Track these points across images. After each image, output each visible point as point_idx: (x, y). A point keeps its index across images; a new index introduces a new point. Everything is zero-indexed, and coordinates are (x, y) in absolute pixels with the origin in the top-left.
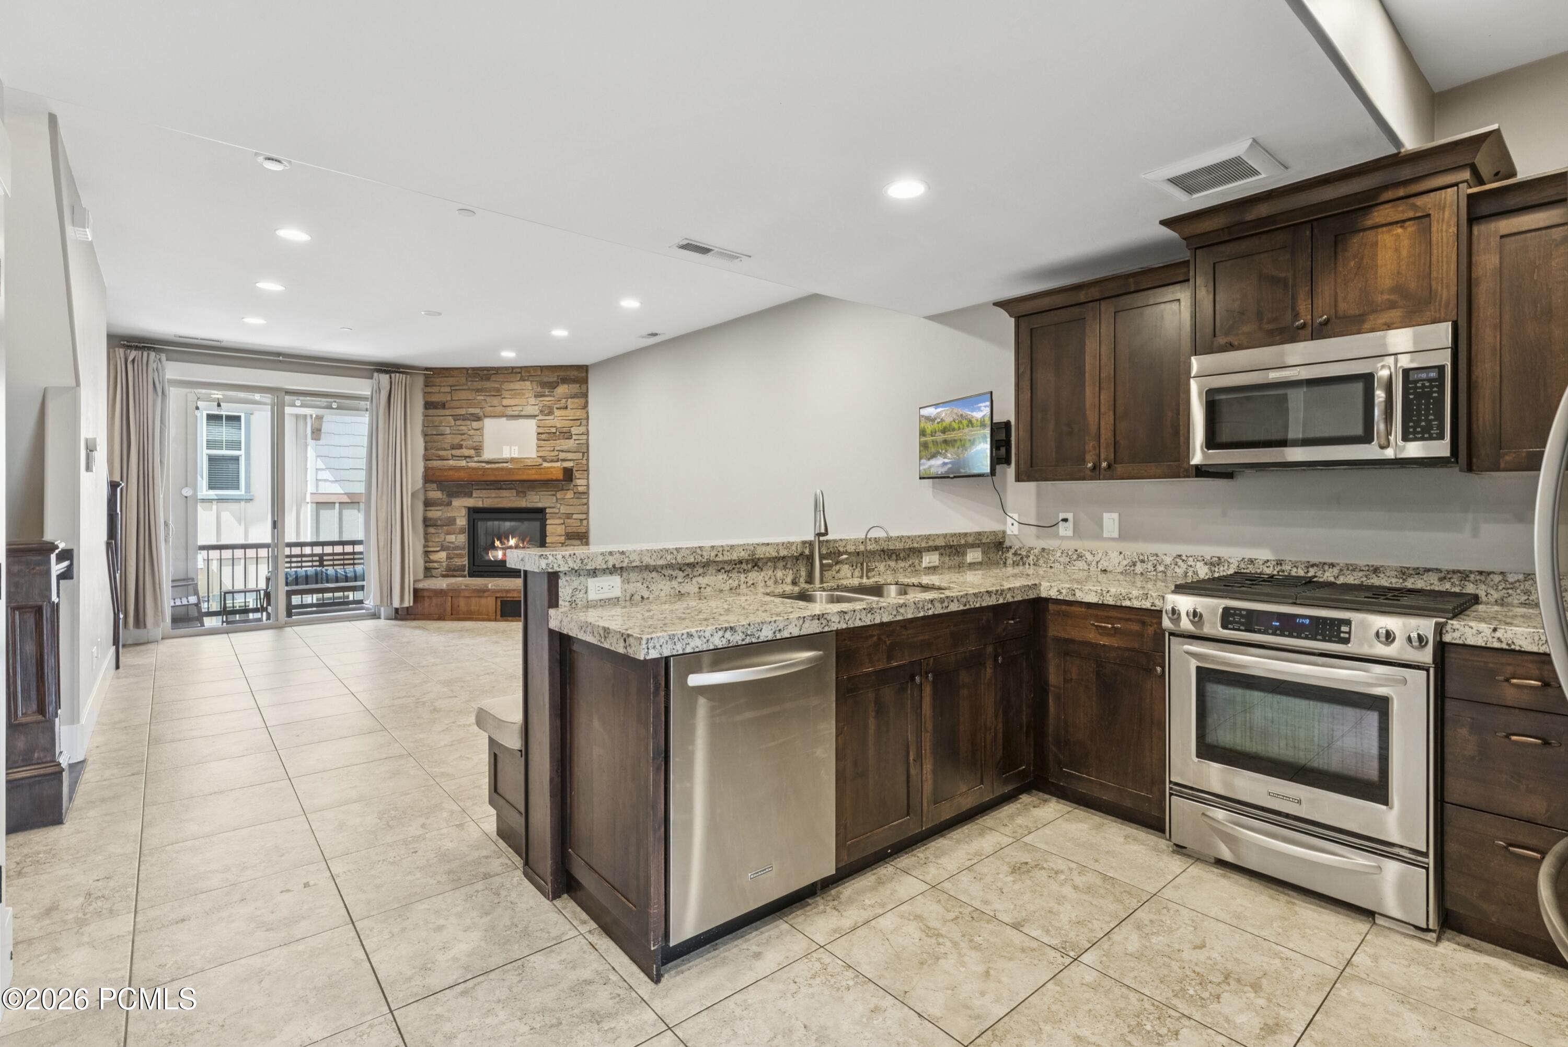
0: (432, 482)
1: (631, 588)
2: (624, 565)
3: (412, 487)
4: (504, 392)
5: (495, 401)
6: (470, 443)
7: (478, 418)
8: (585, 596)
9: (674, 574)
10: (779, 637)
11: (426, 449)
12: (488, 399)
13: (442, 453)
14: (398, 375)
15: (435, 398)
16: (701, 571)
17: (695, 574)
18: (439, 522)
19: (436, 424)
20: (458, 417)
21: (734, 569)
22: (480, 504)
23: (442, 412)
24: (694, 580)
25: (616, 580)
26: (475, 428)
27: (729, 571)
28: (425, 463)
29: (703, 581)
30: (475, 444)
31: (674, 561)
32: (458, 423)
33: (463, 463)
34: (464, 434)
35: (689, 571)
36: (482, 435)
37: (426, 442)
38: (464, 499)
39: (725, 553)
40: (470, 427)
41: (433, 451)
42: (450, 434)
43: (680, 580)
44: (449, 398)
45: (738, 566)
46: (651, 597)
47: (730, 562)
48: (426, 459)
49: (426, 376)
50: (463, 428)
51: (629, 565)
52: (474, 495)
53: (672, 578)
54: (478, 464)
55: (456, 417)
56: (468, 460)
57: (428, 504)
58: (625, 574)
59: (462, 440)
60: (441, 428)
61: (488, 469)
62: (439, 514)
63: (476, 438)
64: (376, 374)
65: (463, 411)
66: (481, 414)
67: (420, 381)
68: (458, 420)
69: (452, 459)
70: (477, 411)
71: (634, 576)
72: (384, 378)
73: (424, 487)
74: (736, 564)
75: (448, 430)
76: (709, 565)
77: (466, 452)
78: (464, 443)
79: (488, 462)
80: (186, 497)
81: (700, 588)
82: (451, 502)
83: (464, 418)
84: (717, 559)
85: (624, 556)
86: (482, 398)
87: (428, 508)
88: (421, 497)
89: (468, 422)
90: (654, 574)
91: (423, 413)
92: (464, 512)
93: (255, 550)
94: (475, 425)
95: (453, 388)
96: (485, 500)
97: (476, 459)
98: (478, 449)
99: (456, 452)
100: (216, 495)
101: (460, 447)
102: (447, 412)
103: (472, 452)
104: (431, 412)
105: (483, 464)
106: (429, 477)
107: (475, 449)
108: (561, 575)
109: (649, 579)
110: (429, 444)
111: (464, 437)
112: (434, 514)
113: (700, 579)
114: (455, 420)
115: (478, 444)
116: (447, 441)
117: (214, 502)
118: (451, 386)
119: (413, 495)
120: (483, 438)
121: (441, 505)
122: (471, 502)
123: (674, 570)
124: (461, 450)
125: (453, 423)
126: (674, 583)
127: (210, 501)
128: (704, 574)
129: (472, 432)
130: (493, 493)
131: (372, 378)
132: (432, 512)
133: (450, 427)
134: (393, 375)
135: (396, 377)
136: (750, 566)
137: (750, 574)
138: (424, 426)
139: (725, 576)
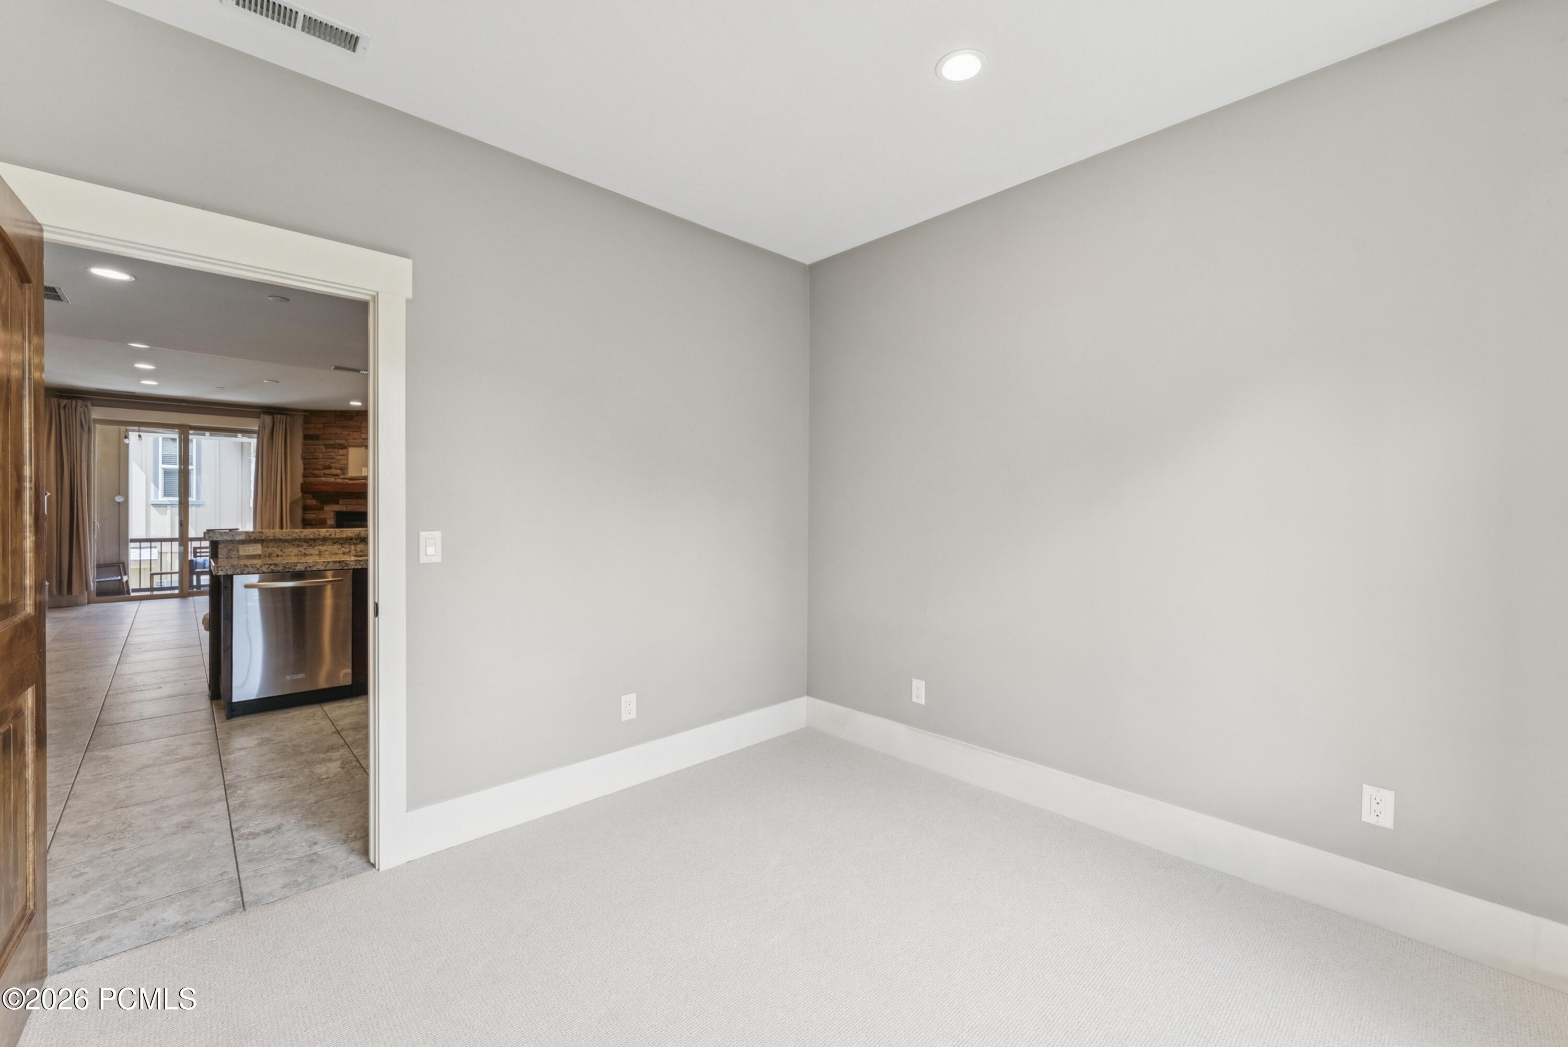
0: (309, 493)
1: (269, 550)
2: (263, 538)
3: (290, 498)
4: (362, 429)
5: (356, 435)
6: (337, 465)
7: (344, 447)
8: (237, 553)
9: (301, 544)
10: (309, 569)
11: (305, 469)
12: (351, 433)
13: (316, 472)
14: (279, 416)
15: (312, 432)
16: (321, 543)
17: (316, 544)
18: (314, 522)
19: (312, 451)
20: (329, 446)
21: (346, 542)
22: (344, 509)
23: (316, 442)
24: (316, 548)
25: (259, 546)
26: (341, 454)
27: (342, 544)
28: (304, 480)
29: (322, 548)
30: (341, 466)
31: (298, 538)
32: (329, 450)
33: (332, 479)
34: (332, 459)
35: (311, 542)
36: (347, 460)
37: (304, 464)
38: (334, 506)
39: (337, 534)
40: (337, 453)
41: (310, 471)
42: (323, 458)
43: (305, 547)
44: (322, 433)
45: (349, 541)
46: (284, 555)
47: (342, 539)
48: (305, 476)
49: (305, 416)
50: (333, 454)
51: (266, 539)
52: (340, 503)
53: (298, 546)
54: (343, 481)
55: (327, 446)
56: (336, 477)
57: (306, 508)
58: (265, 544)
59: (332, 463)
60: (316, 454)
61: (350, 484)
62: (314, 516)
63: (342, 462)
64: (262, 415)
65: (332, 442)
66: (346, 444)
67: (299, 421)
68: (328, 448)
69: (324, 477)
70: (343, 442)
71: (271, 544)
72: (268, 419)
73: (303, 497)
74: (347, 540)
75: (321, 456)
76: (327, 540)
77: (334, 471)
78: (333, 465)
79: (351, 479)
80: (119, 503)
81: (320, 552)
82: (323, 508)
83: (333, 446)
84: (331, 537)
85: (262, 534)
86: (347, 432)
87: (306, 512)
88: (301, 504)
89: (336, 450)
90: (286, 544)
91: (303, 443)
92: (332, 515)
93: (170, 543)
94: (341, 452)
95: (325, 425)
96: (348, 506)
97: (342, 477)
98: (344, 469)
99: (327, 472)
100: (170, 501)
101: (330, 468)
102: (321, 442)
103: (339, 472)
104: (308, 442)
105: (347, 481)
106: (306, 489)
107: (341, 469)
108: (221, 543)
109: (283, 546)
110: (307, 466)
111: (332, 461)
112: (311, 516)
113: (320, 547)
114: (326, 448)
115: (344, 466)
116: (320, 463)
117: (169, 507)
118: (323, 424)
119: (292, 503)
120: (347, 462)
121: (316, 509)
122: (337, 508)
123: (300, 542)
124: (331, 470)
125: (324, 450)
126: (301, 549)
127: (165, 506)
128: (323, 545)
129: (339, 457)
130: (354, 502)
131: (259, 418)
132: (309, 515)
133: (323, 453)
134: (275, 416)
135: (278, 417)
136: (358, 541)
137: (359, 546)
138: (303, 452)
139: (339, 546)
